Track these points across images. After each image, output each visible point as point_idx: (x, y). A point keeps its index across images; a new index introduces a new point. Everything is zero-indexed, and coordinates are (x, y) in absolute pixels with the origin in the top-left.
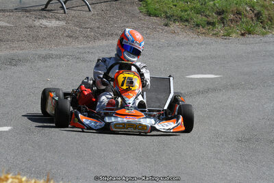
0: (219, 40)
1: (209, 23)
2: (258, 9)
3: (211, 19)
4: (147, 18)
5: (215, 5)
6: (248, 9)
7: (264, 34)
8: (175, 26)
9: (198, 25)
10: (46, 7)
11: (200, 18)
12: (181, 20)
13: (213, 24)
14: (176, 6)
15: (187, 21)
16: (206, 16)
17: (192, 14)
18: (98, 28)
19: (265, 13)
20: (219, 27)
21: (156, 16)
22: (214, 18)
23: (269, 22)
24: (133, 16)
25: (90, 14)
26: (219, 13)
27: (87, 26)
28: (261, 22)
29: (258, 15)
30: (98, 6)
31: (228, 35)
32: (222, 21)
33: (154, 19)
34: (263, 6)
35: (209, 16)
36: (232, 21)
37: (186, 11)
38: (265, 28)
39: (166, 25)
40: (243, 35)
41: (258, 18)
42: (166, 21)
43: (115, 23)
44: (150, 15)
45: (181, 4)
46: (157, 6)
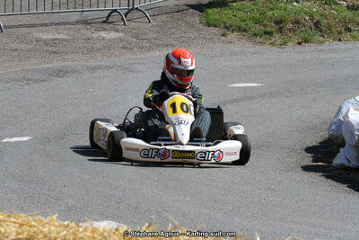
0: (275, 49)
1: (266, 33)
2: (317, 18)
3: (268, 29)
4: (206, 28)
5: (273, 14)
6: (307, 18)
7: (321, 43)
8: (232, 36)
9: (255, 35)
10: (107, 19)
11: (258, 28)
12: (240, 30)
13: (270, 34)
14: (235, 16)
15: (245, 30)
16: (264, 26)
17: (250, 23)
18: (155, 39)
19: (324, 22)
20: (277, 36)
21: (215, 26)
22: (272, 27)
23: (328, 31)
24: (193, 27)
25: (150, 25)
26: (277, 23)
27: (144, 37)
28: (320, 31)
29: (317, 24)
30: (159, 18)
31: (285, 44)
32: (280, 30)
33: (213, 30)
34: (322, 15)
35: (267, 25)
36: (290, 30)
37: (244, 21)
39: (223, 35)
40: (299, 43)
41: (317, 27)
42: (222, 31)
43: (173, 34)
44: (209, 25)
45: (241, 14)
46: (217, 17)
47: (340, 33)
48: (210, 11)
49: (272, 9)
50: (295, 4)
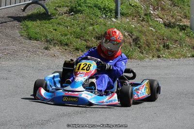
1: (88, 48)
2: (136, 34)
3: (90, 44)
4: (28, 41)
5: (94, 29)
6: (126, 34)
7: (141, 59)
8: (55, 50)
9: (77, 49)
11: (79, 43)
12: (61, 44)
14: (56, 30)
15: (67, 45)
16: (85, 40)
17: (71, 38)
19: (143, 39)
21: (36, 39)
22: (93, 42)
23: (147, 48)
24: (14, 40)
26: (98, 38)
28: (139, 47)
29: (136, 40)
33: (35, 43)
34: (141, 32)
35: (88, 40)
37: (66, 35)
38: (142, 53)
39: (46, 49)
41: (136, 43)
42: (46, 45)
44: (30, 39)
45: (61, 28)
46: (37, 30)
47: (158, 50)
48: (30, 23)
49: (92, 25)
50: (114, 19)
